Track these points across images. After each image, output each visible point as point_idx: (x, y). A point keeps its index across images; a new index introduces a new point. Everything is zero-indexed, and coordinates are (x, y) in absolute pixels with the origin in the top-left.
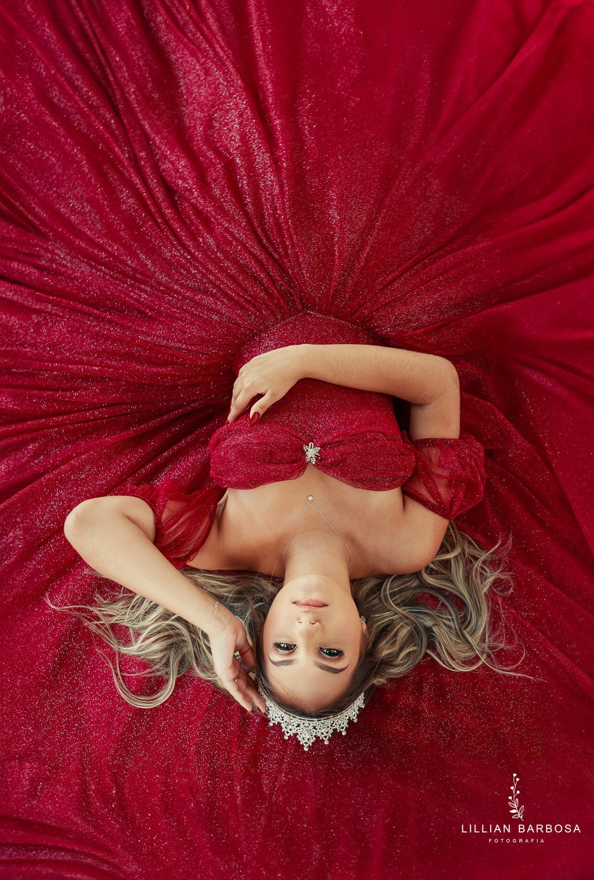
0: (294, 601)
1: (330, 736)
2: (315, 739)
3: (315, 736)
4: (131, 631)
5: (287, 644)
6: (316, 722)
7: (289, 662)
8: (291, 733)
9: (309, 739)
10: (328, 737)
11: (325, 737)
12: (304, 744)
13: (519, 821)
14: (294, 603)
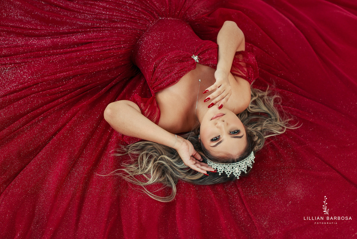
0: (210, 119)
1: (247, 169)
2: (241, 172)
3: (241, 170)
4: (144, 175)
5: (216, 137)
6: (239, 163)
7: (220, 142)
8: (230, 173)
9: (238, 173)
10: (246, 170)
11: (245, 170)
12: (237, 176)
13: (327, 215)
14: (211, 120)
